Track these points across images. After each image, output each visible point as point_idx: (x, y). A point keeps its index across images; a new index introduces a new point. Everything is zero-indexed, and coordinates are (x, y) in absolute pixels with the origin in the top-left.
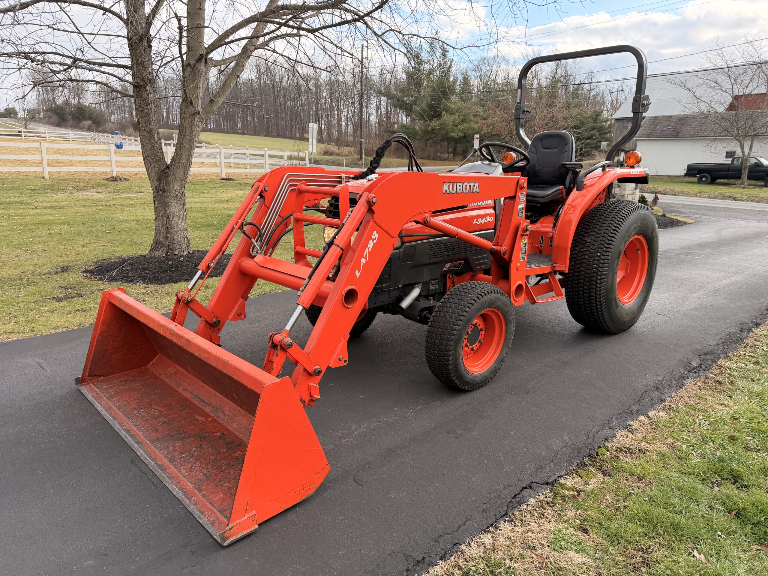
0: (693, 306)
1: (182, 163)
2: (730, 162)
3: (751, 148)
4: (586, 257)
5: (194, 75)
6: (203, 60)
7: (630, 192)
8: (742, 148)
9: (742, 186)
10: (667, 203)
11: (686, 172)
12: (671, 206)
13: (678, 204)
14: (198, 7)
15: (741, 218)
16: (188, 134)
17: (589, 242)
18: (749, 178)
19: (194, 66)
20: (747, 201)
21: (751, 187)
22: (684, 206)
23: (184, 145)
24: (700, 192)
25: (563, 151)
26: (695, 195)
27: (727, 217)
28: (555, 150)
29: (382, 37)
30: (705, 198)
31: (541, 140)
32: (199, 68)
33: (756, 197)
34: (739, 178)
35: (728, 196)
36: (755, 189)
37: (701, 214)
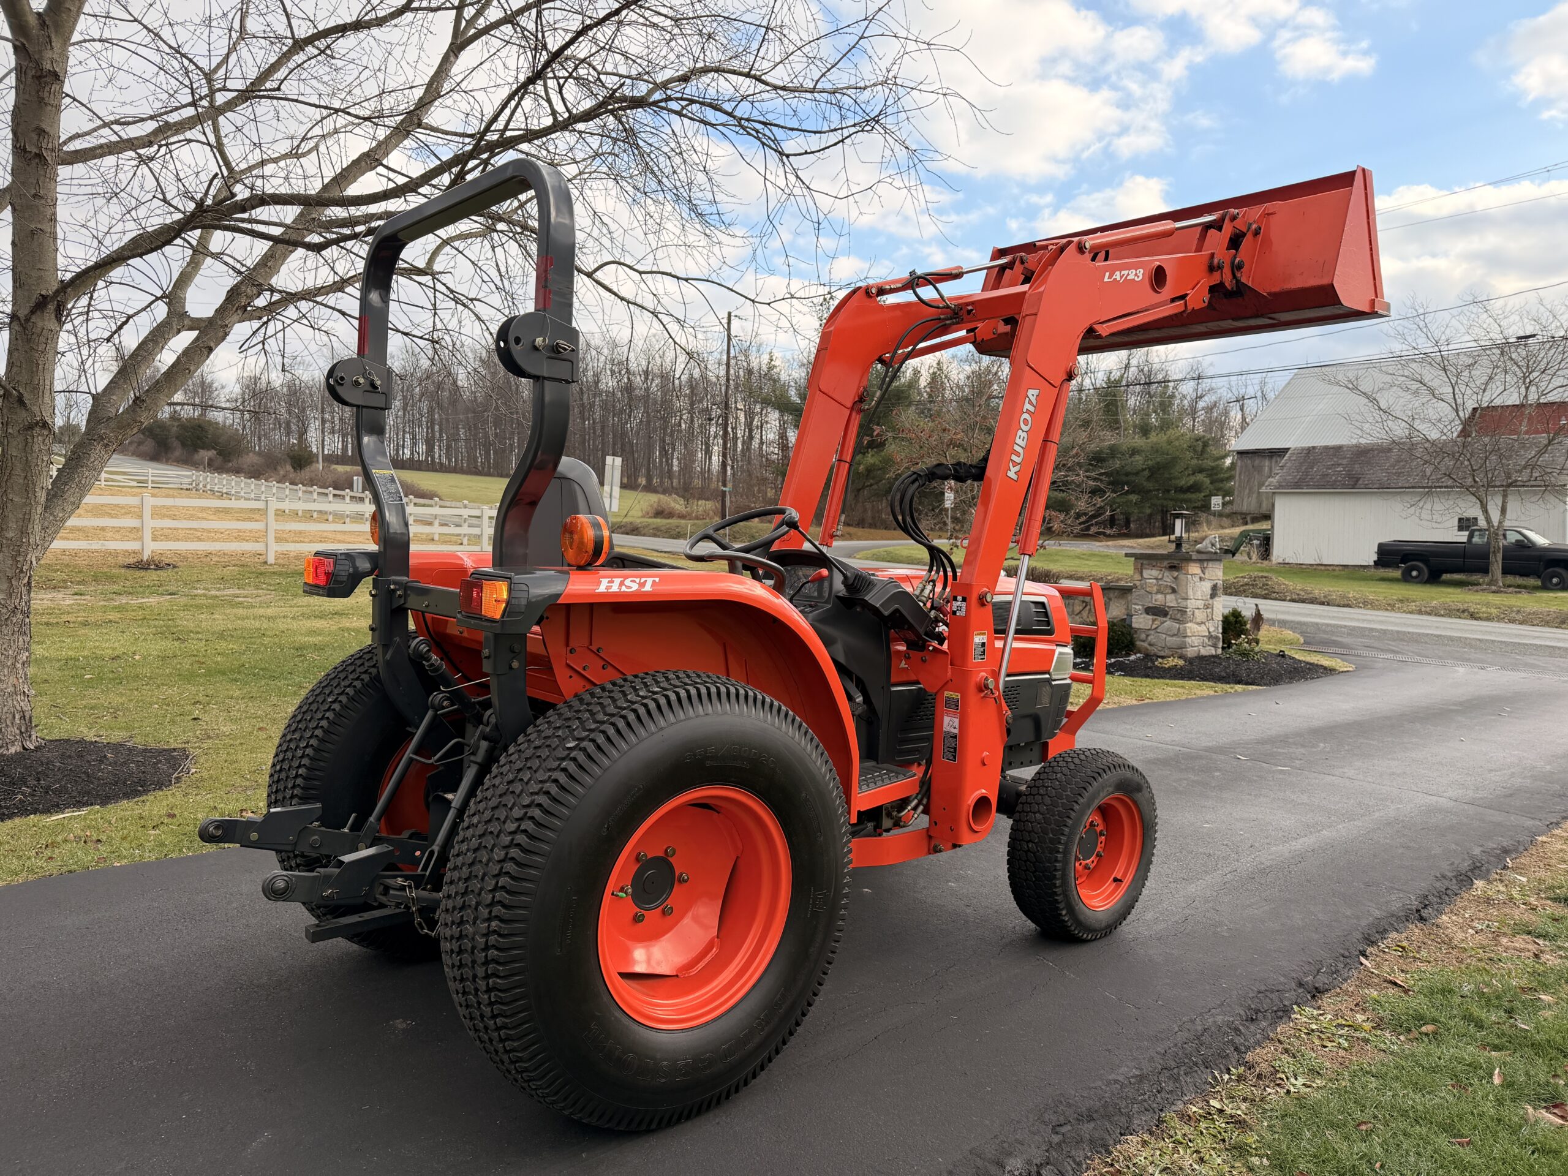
0: (1163, 926)
1: (7, 539)
2: (1465, 539)
3: (1503, 511)
5: (29, 341)
6: (51, 307)
7: (1200, 604)
8: (1485, 511)
9: (1494, 588)
10: (1317, 624)
12: (1325, 632)
13: (1341, 627)
14: (33, 192)
15: (1468, 660)
16: (18, 470)
18: (1506, 571)
19: (27, 320)
20: (1500, 619)
21: (1511, 589)
22: (1353, 631)
23: (11, 496)
24: (1402, 601)
26: (1391, 607)
27: (1440, 658)
29: (599, 275)
30: (1411, 613)
32: (40, 324)
33: (1519, 611)
34: (1485, 570)
35: (1458, 610)
36: (1519, 595)
37: (1382, 650)
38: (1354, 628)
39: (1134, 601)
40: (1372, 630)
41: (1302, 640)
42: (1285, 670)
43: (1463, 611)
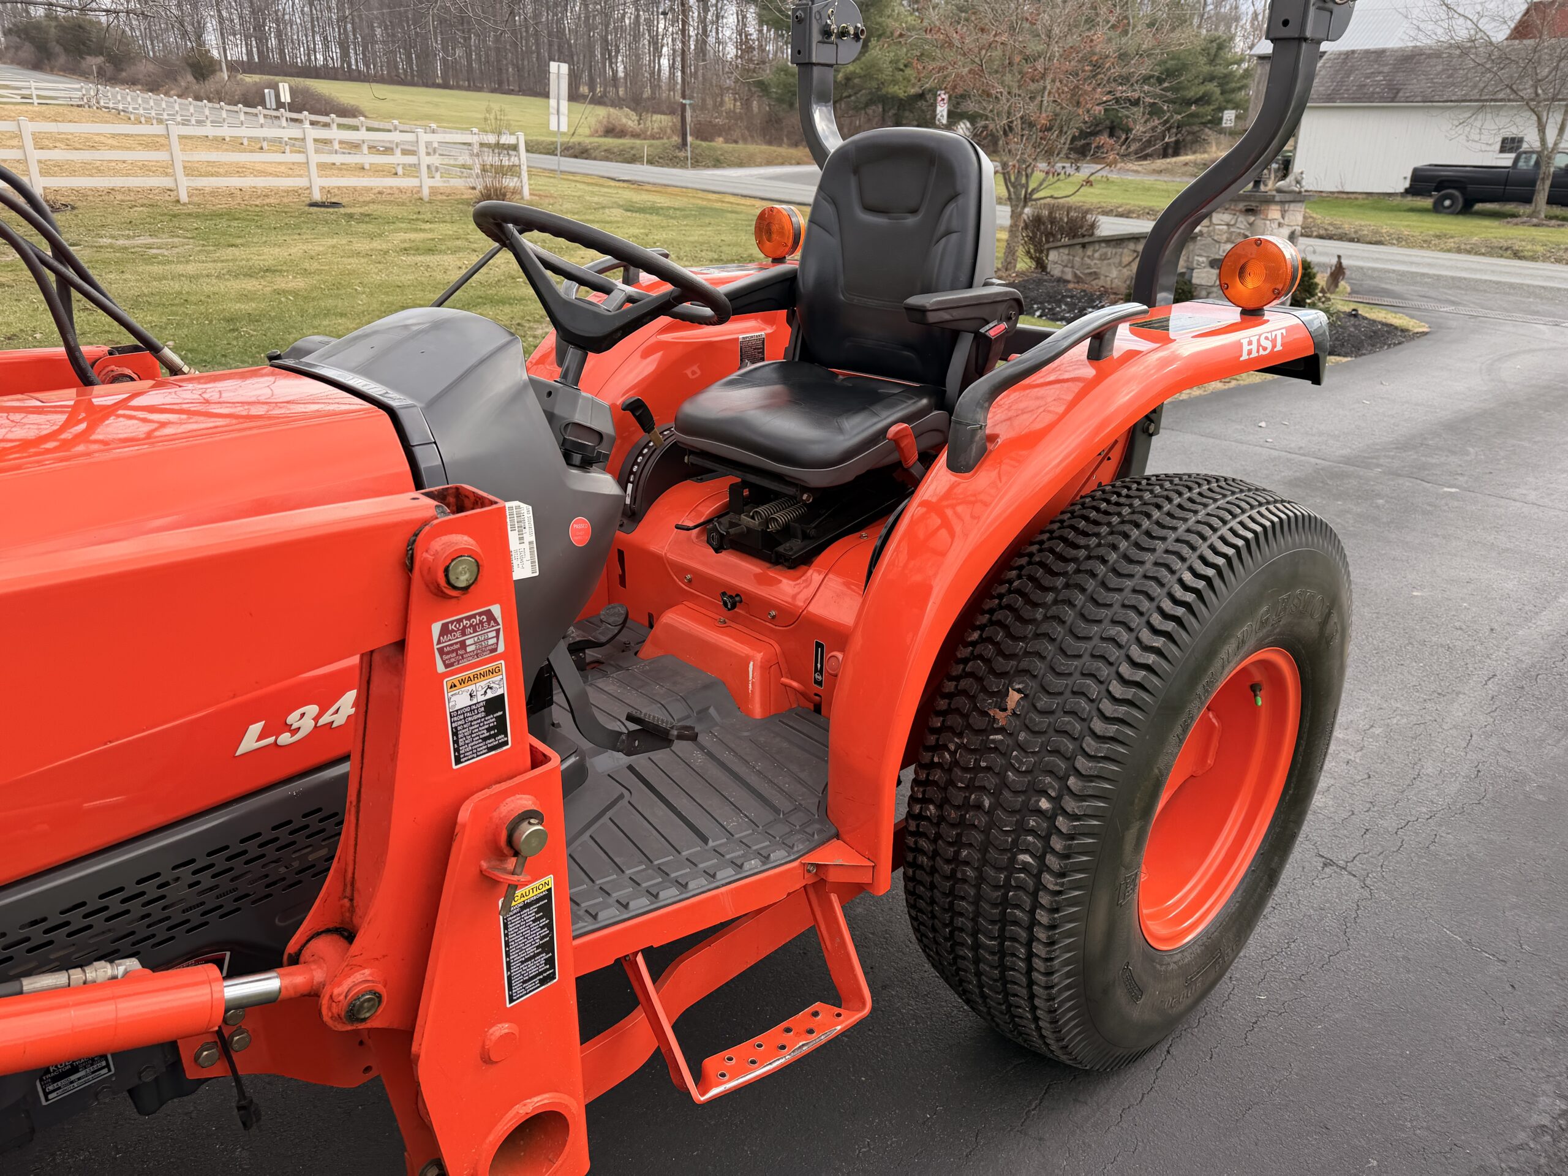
2: (1509, 163)
3: (1562, 130)
4: (987, 803)
8: (1542, 129)
9: (1535, 220)
10: (1362, 268)
11: (1407, 184)
12: (1372, 278)
15: (1536, 313)
17: (1001, 730)
18: (1551, 201)
20: (1545, 259)
21: (1553, 222)
22: (1402, 277)
24: (1438, 237)
25: (942, 228)
26: (1426, 244)
28: (911, 221)
30: (1449, 251)
31: (856, 171)
35: (1501, 248)
36: (1563, 229)
37: (1440, 301)
38: (1403, 274)
39: (1198, 252)
40: (1423, 275)
41: (1349, 289)
42: (1365, 335)
43: (1506, 249)
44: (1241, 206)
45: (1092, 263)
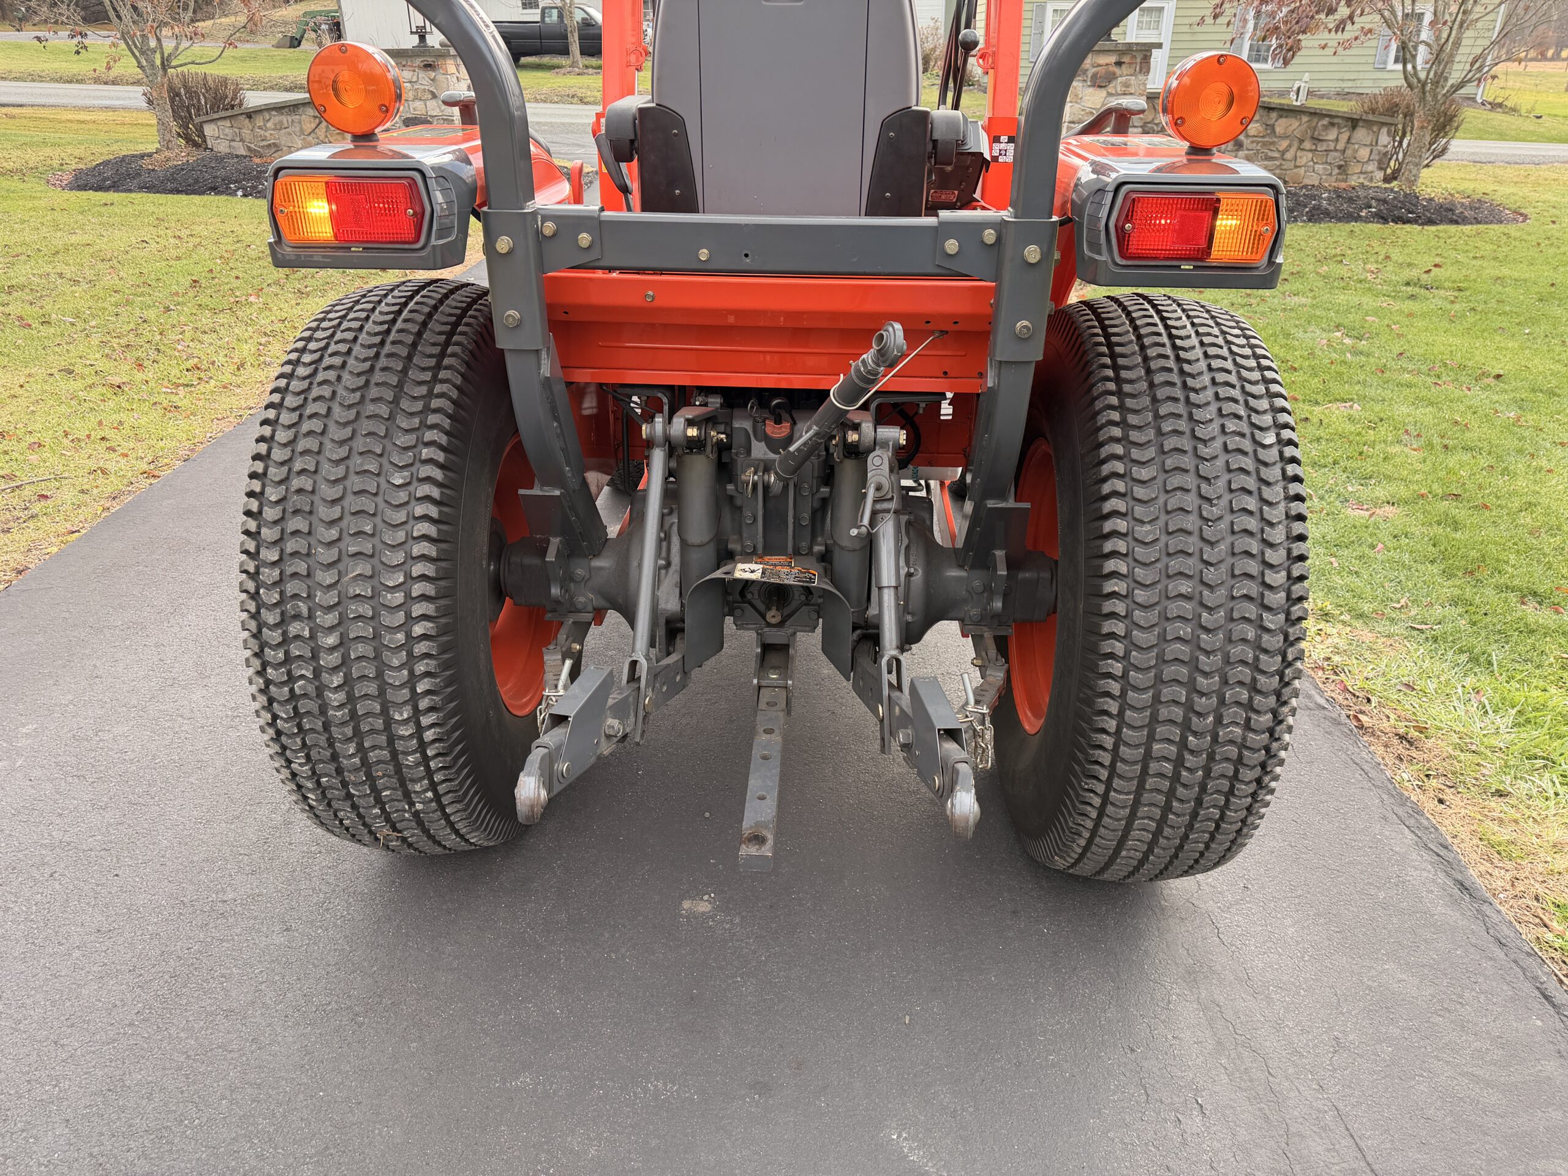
9: (577, 70)
18: (583, 52)
21: (590, 71)
44: (418, 61)
45: (267, 134)
